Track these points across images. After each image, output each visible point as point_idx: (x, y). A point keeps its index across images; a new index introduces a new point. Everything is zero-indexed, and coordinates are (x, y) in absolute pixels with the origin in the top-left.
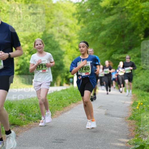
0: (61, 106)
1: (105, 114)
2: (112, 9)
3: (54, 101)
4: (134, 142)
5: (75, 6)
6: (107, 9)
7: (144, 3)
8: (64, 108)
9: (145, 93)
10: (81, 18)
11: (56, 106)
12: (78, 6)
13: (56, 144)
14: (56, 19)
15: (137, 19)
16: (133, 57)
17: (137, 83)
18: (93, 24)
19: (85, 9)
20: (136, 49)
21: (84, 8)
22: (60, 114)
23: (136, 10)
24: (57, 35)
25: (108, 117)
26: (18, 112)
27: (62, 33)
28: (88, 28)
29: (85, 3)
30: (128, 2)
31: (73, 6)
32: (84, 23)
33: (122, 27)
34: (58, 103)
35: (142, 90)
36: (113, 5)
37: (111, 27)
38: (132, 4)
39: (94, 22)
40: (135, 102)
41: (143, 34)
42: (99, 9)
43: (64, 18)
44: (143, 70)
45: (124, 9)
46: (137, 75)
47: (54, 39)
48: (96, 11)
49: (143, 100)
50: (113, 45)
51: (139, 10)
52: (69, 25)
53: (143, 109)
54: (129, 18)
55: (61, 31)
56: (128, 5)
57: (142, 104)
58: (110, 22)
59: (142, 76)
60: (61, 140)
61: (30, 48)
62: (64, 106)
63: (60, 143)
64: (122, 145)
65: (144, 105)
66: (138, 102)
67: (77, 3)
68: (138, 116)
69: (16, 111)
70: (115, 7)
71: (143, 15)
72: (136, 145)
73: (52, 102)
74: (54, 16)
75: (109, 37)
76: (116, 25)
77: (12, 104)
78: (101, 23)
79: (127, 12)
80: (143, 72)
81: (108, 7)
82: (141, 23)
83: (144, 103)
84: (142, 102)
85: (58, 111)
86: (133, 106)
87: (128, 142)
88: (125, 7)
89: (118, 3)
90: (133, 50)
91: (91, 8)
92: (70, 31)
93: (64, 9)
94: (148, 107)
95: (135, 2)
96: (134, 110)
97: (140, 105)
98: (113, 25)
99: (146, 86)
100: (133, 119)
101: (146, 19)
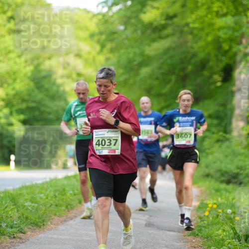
0: (63, 208)
1: (146, 225)
2: (164, 27)
3: (49, 198)
5: (95, 20)
6: (154, 26)
7: (224, 19)
8: (69, 211)
9: (223, 186)
10: (106, 43)
11: (53, 206)
12: (100, 20)
15: (211, 47)
17: (207, 167)
18: (129, 53)
19: (114, 26)
20: (206, 102)
21: (112, 23)
22: (61, 222)
23: (207, 31)
24: (60, 72)
25: (151, 231)
27: (70, 68)
28: (119, 62)
29: (114, 14)
30: (194, 16)
31: (91, 19)
32: (112, 50)
33: (182, 62)
34: (57, 202)
35: (217, 180)
36: (166, 20)
37: (161, 61)
38: (201, 20)
39: (130, 50)
40: (203, 203)
41: (220, 76)
42: (140, 26)
44: (220, 143)
45: (186, 29)
46: (207, 151)
48: (135, 30)
49: (218, 201)
50: (165, 95)
52: (83, 54)
53: (218, 216)
54: (195, 45)
55: (68, 64)
56: (194, 22)
57: (215, 206)
58: (161, 51)
59: (216, 154)
61: (7, 95)
62: (69, 207)
65: (219, 208)
66: (208, 202)
67: (99, 14)
68: (207, 230)
70: (169, 22)
71: (221, 40)
73: (47, 200)
75: (157, 79)
76: (171, 57)
79: (191, 33)
80: (220, 146)
81: (155, 24)
82: (216, 56)
84: (215, 204)
85: (56, 218)
86: (198, 211)
88: (187, 24)
89: (175, 16)
90: (201, 104)
91: (125, 24)
94: (227, 214)
95: (206, 16)
96: (200, 218)
97: (212, 208)
98: (165, 57)
99: (223, 173)
100: (197, 235)
101: (227, 48)
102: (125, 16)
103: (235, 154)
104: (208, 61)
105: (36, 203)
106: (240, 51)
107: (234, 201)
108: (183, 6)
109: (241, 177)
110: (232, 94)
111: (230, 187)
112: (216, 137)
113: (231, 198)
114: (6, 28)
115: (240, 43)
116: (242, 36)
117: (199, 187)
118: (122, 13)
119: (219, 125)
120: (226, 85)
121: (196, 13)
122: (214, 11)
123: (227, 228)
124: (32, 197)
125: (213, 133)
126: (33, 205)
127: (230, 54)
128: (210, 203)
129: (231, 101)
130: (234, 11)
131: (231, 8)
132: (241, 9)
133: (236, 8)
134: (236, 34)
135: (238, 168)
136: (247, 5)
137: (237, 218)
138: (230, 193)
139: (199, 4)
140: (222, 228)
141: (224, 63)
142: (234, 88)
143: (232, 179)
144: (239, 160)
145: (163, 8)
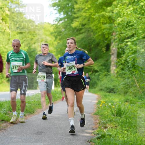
2: (81, 29)
3: (36, 102)
4: (98, 132)
5: (52, 27)
6: (77, 29)
7: (105, 25)
9: (108, 94)
10: (57, 36)
11: (37, 105)
12: (55, 27)
13: (36, 135)
14: (38, 37)
15: (100, 37)
16: (98, 66)
17: (101, 86)
19: (61, 29)
20: (100, 59)
22: (41, 111)
23: (99, 30)
24: (39, 49)
26: (7, 110)
28: (63, 44)
29: (60, 24)
30: (93, 24)
31: (51, 27)
32: (60, 39)
33: (89, 43)
35: (105, 91)
36: (82, 26)
37: (80, 43)
38: (96, 26)
40: (99, 101)
41: (105, 48)
42: (71, 29)
43: (44, 36)
44: (106, 76)
45: (90, 29)
46: (101, 80)
47: (37, 52)
48: (69, 31)
49: (105, 100)
51: (101, 30)
53: (105, 106)
54: (94, 36)
56: (93, 27)
57: (104, 102)
58: (80, 39)
59: (105, 81)
60: (40, 132)
63: (40, 134)
64: (88, 135)
66: (101, 101)
67: (54, 25)
68: (101, 112)
69: (5, 110)
70: (83, 27)
71: (104, 34)
72: (99, 135)
74: (36, 34)
76: (85, 41)
77: (2, 104)
79: (92, 31)
80: (106, 78)
81: (77, 28)
82: (103, 40)
83: (106, 102)
84: (104, 101)
85: (39, 109)
86: (97, 105)
87: (93, 133)
89: (85, 24)
90: (98, 60)
91: (65, 28)
93: (44, 29)
94: (109, 105)
95: (98, 24)
96: (98, 107)
97: (103, 103)
98: (82, 42)
99: (108, 89)
100: (97, 114)
101: (107, 37)
102: (65, 25)
103: (112, 80)
104: (100, 43)
105: (30, 104)
106: (113, 38)
107: (112, 100)
108: (89, 20)
109: (115, 90)
110: (110, 56)
111: (111, 94)
112: (104, 73)
113: (111, 99)
114: (16, 32)
115: (112, 35)
116: (113, 32)
117: (98, 95)
118: (64, 24)
119: (105, 69)
120: (107, 52)
121: (94, 23)
122: (101, 22)
123: (109, 111)
124: (29, 101)
125: (103, 72)
126: (29, 104)
127: (108, 39)
129: (110, 59)
130: (109, 22)
131: (108, 21)
132: (112, 21)
133: (110, 21)
134: (111, 31)
135: (113, 86)
136: (114, 19)
137: (113, 107)
138: (110, 96)
139: (95, 19)
140: (107, 111)
141: (106, 43)
142: (111, 54)
143: (111, 91)
144: (114, 83)
145: (80, 21)
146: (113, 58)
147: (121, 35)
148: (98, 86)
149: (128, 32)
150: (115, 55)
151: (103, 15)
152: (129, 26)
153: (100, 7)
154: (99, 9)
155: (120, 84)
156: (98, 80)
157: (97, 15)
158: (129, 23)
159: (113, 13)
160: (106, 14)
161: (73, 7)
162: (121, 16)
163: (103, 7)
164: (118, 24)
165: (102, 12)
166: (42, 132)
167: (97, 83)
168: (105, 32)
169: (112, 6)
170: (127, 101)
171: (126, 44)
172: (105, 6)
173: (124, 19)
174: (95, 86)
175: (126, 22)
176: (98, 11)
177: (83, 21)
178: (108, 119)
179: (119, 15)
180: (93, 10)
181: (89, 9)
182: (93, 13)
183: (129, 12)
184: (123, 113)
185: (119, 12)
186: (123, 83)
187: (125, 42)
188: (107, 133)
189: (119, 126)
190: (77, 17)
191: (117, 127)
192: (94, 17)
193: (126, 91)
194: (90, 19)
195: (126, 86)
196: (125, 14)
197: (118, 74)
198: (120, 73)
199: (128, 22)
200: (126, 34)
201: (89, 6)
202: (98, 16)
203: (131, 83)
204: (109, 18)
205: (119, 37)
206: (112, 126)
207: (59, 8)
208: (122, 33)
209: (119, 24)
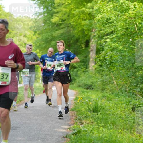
2: (61, 24)
4: (73, 128)
6: (56, 24)
7: (85, 21)
9: (85, 90)
15: (80, 33)
17: (79, 82)
18: (46, 35)
23: (78, 26)
24: (18, 43)
25: (55, 109)
27: (22, 41)
28: (42, 39)
30: (73, 20)
32: (39, 34)
33: (68, 39)
35: (83, 88)
38: (76, 22)
39: (47, 34)
40: (77, 97)
41: (84, 45)
42: (51, 24)
44: (84, 73)
45: (69, 25)
46: (79, 76)
48: (49, 26)
49: (83, 96)
51: (81, 26)
52: (27, 35)
53: (82, 102)
55: (21, 40)
56: (73, 22)
57: (81, 98)
58: (59, 35)
59: (83, 77)
60: (15, 127)
62: (21, 100)
63: (15, 129)
64: (64, 130)
65: (83, 99)
66: (79, 97)
68: (78, 108)
70: (63, 23)
71: (84, 30)
72: (75, 130)
76: (64, 37)
78: (53, 35)
79: (72, 27)
80: (84, 74)
81: (57, 23)
82: (82, 36)
83: (83, 98)
84: (81, 97)
86: (75, 101)
87: (69, 129)
88: (70, 23)
89: (65, 20)
91: (44, 23)
92: (28, 41)
94: (86, 101)
95: (78, 20)
96: (75, 103)
98: (62, 37)
99: (86, 85)
100: (74, 110)
101: (87, 33)
102: (44, 20)
103: (90, 77)
104: (79, 39)
106: (92, 35)
107: (89, 96)
108: (68, 16)
109: (92, 86)
110: (89, 52)
111: (88, 90)
112: (83, 70)
115: (92, 31)
116: (93, 28)
117: (75, 91)
119: (84, 65)
120: (87, 48)
122: (81, 18)
123: (86, 107)
125: (82, 68)
127: (88, 36)
128: (80, 97)
129: (89, 55)
130: (89, 18)
131: (88, 17)
132: (92, 17)
133: (90, 17)
134: (90, 28)
135: (91, 83)
136: (94, 16)
137: (90, 103)
138: (88, 93)
139: (75, 15)
140: (84, 107)
141: (86, 40)
142: (90, 50)
143: (89, 87)
144: (92, 79)
145: (60, 17)
146: (92, 55)
147: (100, 31)
148: (76, 82)
149: (108, 29)
150: (94, 52)
151: (83, 11)
152: (108, 23)
153: (81, 3)
154: (79, 5)
155: (98, 80)
156: (76, 76)
157: (77, 10)
158: (109, 20)
159: (93, 10)
160: (86, 11)
161: (53, 1)
162: (101, 12)
163: (84, 3)
164: (97, 20)
165: (82, 8)
166: (18, 127)
167: (75, 79)
168: (85, 28)
169: (93, 2)
170: (104, 98)
171: (105, 41)
172: (86, 2)
173: (104, 15)
174: (73, 82)
175: (106, 19)
176: (79, 7)
177: (63, 16)
178: (85, 115)
179: (99, 11)
180: (73, 5)
181: (70, 4)
182: (73, 8)
183: (109, 9)
184: (100, 110)
185: (99, 8)
186: (101, 80)
187: (104, 39)
188: (83, 129)
189: (95, 122)
190: (57, 13)
191: (93, 123)
192: (74, 12)
193: (104, 88)
194: (70, 15)
195: (104, 83)
196: (105, 11)
197: (96, 71)
198: (98, 69)
199: (107, 19)
200: (106, 31)
201: (70, 2)
202: (78, 12)
203: (109, 80)
204: (89, 14)
205: (99, 34)
206: (88, 122)
207: (39, 2)
208: (101, 30)
209: (99, 21)
